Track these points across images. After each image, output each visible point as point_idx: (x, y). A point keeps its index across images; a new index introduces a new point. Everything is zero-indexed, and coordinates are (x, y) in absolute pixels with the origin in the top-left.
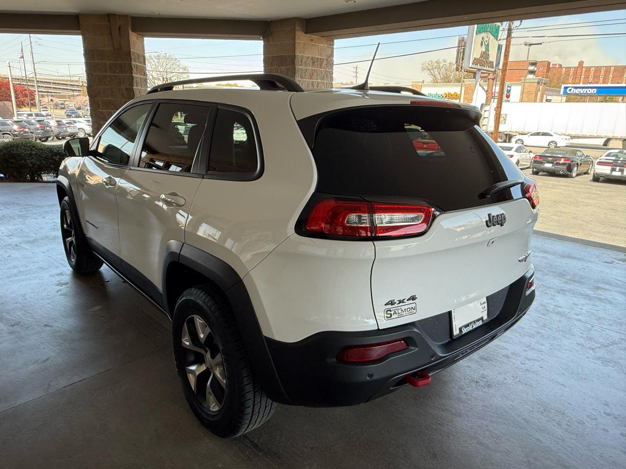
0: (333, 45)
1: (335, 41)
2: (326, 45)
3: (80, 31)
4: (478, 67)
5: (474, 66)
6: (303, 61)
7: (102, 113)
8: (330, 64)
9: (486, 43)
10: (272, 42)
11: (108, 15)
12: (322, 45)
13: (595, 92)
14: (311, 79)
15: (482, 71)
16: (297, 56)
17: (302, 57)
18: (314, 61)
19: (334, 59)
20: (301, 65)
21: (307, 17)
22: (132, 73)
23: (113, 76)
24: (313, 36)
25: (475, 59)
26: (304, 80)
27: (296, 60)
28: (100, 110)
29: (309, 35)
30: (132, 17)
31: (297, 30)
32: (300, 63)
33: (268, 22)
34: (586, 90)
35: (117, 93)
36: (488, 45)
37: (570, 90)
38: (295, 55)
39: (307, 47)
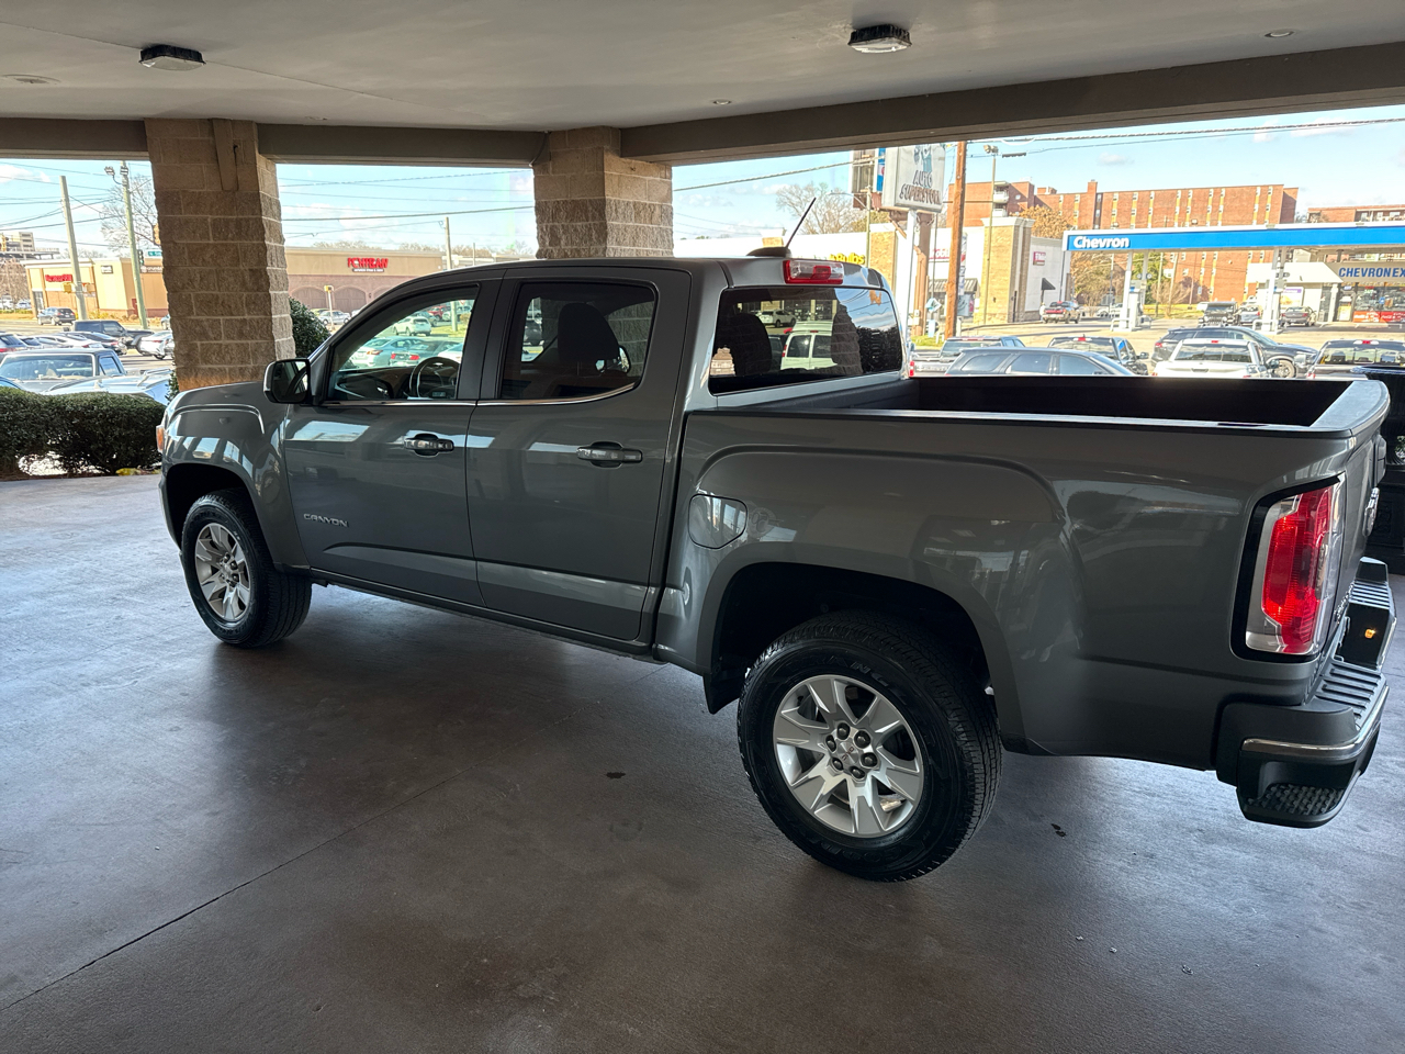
0: (671, 177)
1: (675, 169)
2: (658, 179)
3: (147, 154)
4: (912, 202)
5: (903, 201)
6: (620, 210)
7: (198, 322)
8: (667, 215)
9: (926, 156)
10: (553, 172)
11: (211, 121)
12: (651, 178)
13: (1127, 245)
14: (634, 245)
15: (919, 211)
16: (607, 202)
17: (617, 204)
18: (639, 210)
19: (674, 206)
20: (617, 218)
21: (624, 124)
22: (264, 239)
23: (222, 244)
24: (634, 162)
25: (906, 187)
26: (623, 247)
27: (608, 208)
28: (192, 318)
29: (628, 160)
30: (259, 125)
31: (607, 150)
32: (614, 214)
33: (546, 135)
34: (1109, 240)
35: (231, 279)
36: (929, 158)
37: (1079, 242)
38: (604, 200)
39: (625, 184)
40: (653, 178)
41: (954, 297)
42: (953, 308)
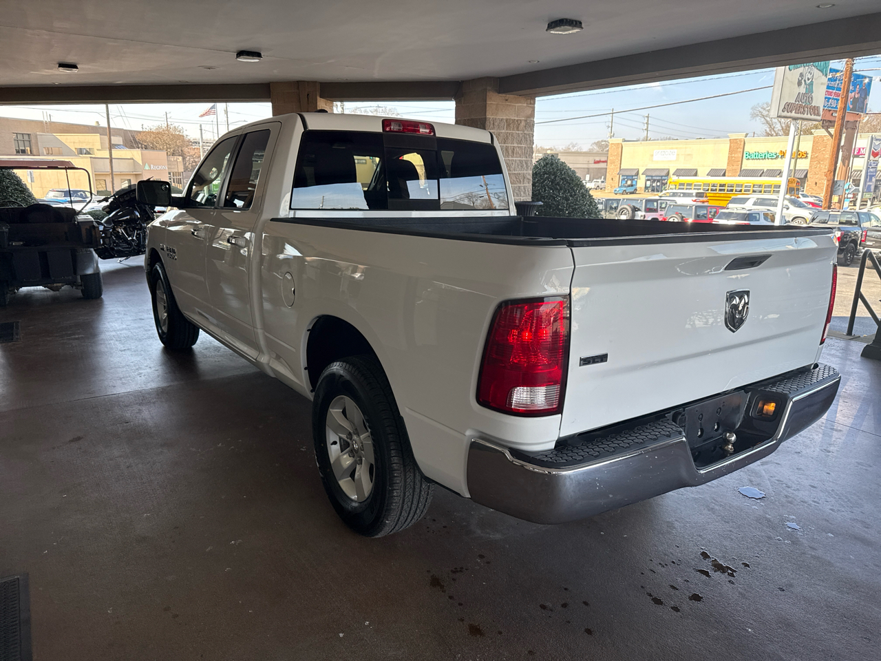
0: (534, 103)
1: (537, 99)
2: (525, 105)
4: (793, 114)
5: (785, 114)
6: (496, 124)
8: (530, 125)
9: (808, 82)
10: (464, 103)
11: (298, 82)
12: (520, 105)
14: (505, 143)
17: (494, 120)
18: (509, 123)
19: (535, 120)
20: (494, 128)
21: (502, 75)
24: (508, 96)
25: (788, 104)
27: (487, 123)
29: (504, 95)
30: (321, 83)
31: (489, 90)
32: (492, 126)
33: (460, 82)
36: (811, 84)
38: (486, 118)
39: (500, 109)
40: (522, 104)
41: (831, 182)
42: (830, 189)
